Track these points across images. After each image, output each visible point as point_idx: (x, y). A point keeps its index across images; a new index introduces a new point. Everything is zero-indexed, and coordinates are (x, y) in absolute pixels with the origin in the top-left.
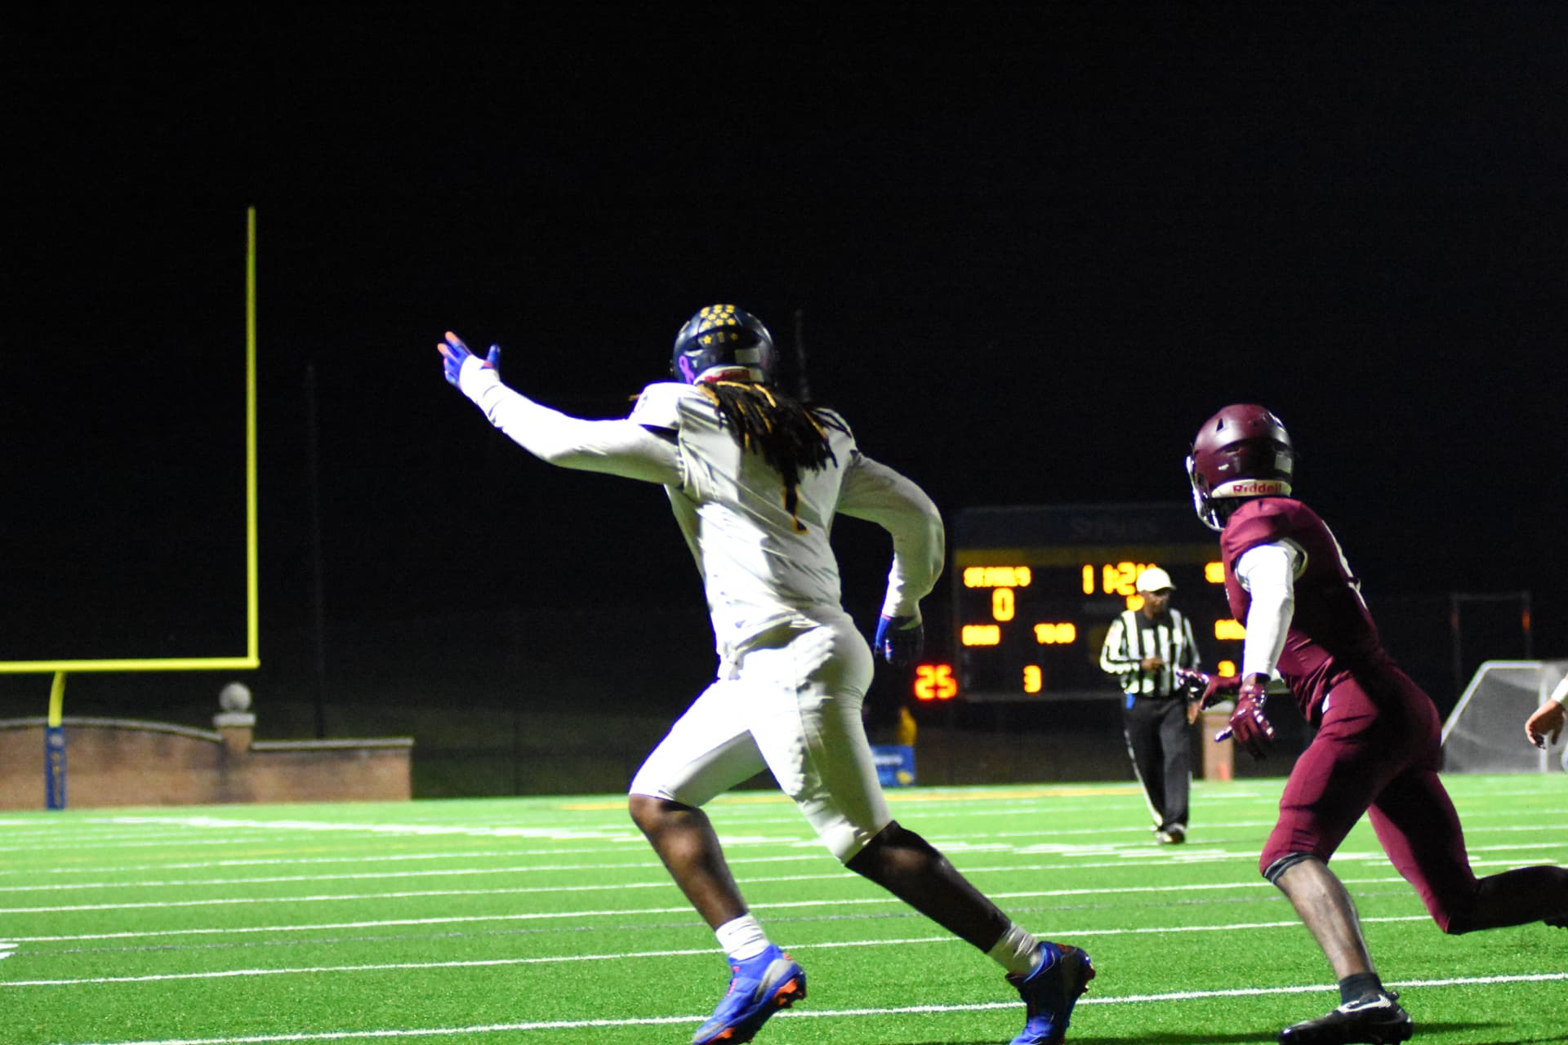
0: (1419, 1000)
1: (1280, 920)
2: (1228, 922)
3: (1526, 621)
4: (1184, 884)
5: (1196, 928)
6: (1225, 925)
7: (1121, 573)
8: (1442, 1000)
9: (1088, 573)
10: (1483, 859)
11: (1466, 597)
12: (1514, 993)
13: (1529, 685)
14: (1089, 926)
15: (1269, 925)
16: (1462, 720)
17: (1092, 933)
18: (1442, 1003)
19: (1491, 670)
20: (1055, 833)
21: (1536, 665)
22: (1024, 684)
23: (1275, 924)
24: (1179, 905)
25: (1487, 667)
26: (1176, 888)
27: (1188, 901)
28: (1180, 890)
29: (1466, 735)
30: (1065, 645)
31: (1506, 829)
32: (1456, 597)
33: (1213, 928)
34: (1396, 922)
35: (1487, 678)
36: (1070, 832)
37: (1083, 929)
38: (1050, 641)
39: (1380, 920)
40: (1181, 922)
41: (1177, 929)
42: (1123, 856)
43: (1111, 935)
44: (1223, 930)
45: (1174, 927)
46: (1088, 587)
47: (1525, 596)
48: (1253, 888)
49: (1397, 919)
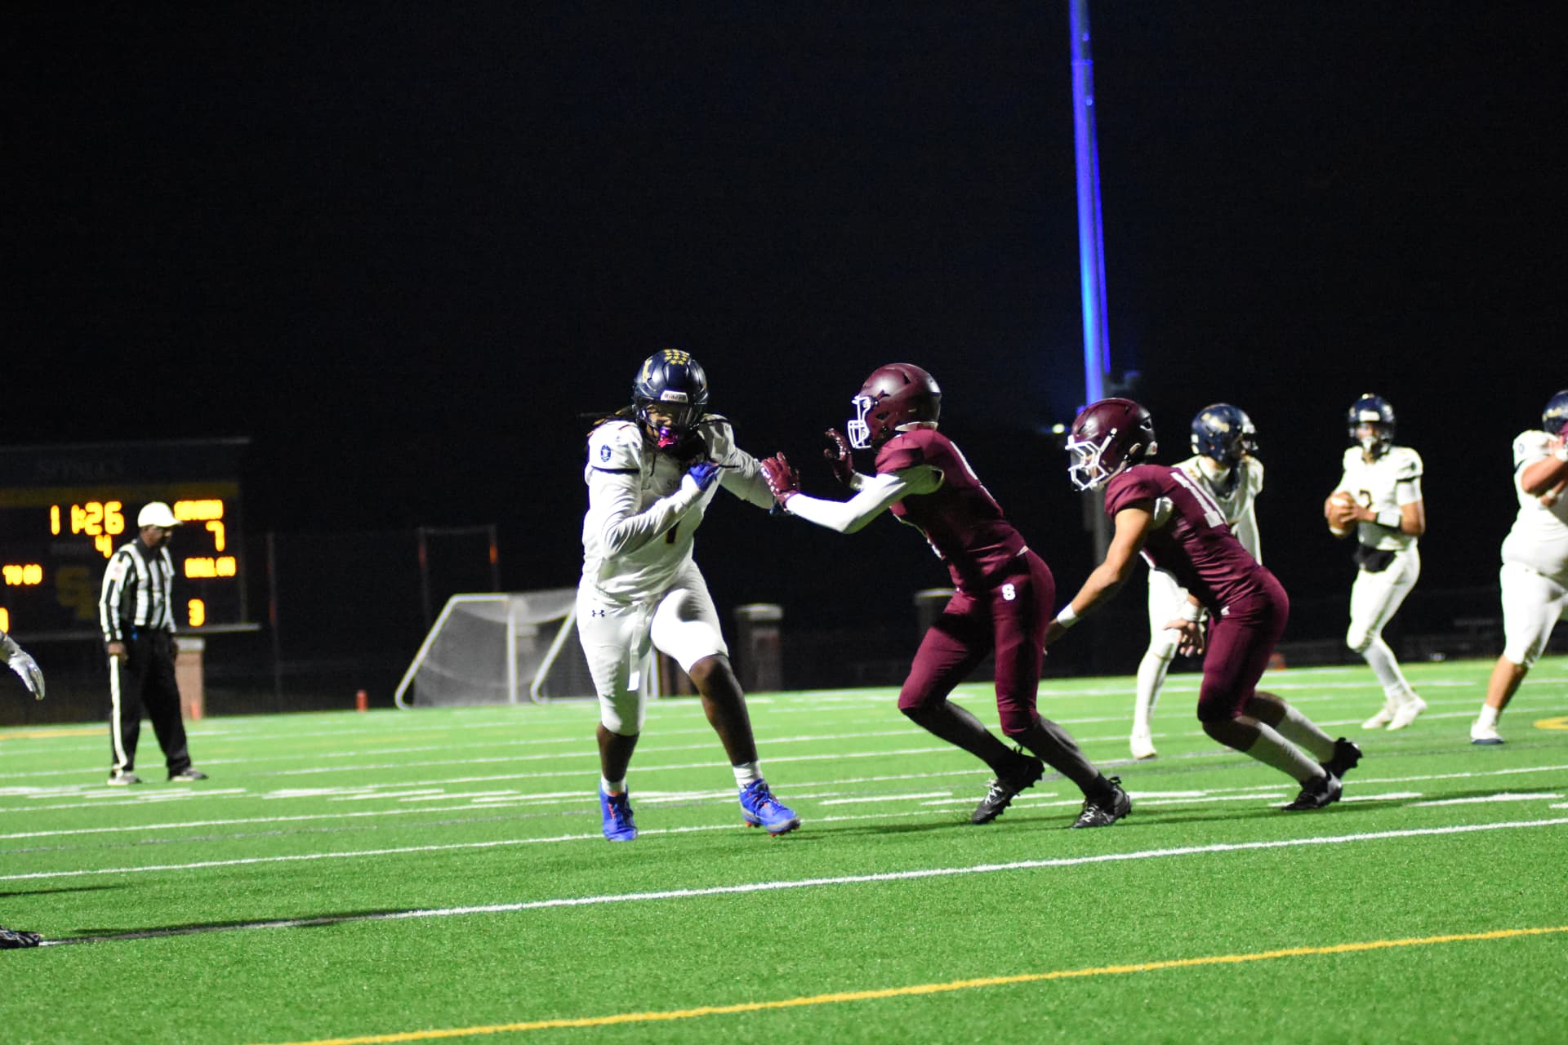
0: (378, 935)
1: (243, 857)
2: (190, 861)
3: (493, 554)
4: (149, 823)
5: (159, 868)
6: (188, 863)
7: (88, 513)
8: (401, 933)
9: (55, 513)
10: (448, 792)
11: (431, 531)
12: (472, 924)
13: (496, 617)
14: (52, 869)
15: (231, 862)
16: (431, 653)
17: (54, 874)
18: (400, 937)
19: (459, 604)
20: (22, 775)
21: (503, 598)
23: (238, 861)
24: (142, 844)
25: (455, 600)
26: (140, 828)
27: (151, 841)
28: (144, 830)
29: (436, 669)
30: (32, 586)
31: (471, 761)
32: (421, 530)
33: (176, 867)
34: (357, 857)
35: (455, 612)
36: (37, 774)
37: (44, 871)
38: (17, 582)
39: (342, 854)
40: (143, 861)
41: (140, 869)
42: (89, 797)
43: (72, 876)
44: (185, 869)
45: (137, 867)
46: (56, 528)
47: (492, 529)
48: (218, 825)
49: (359, 853)
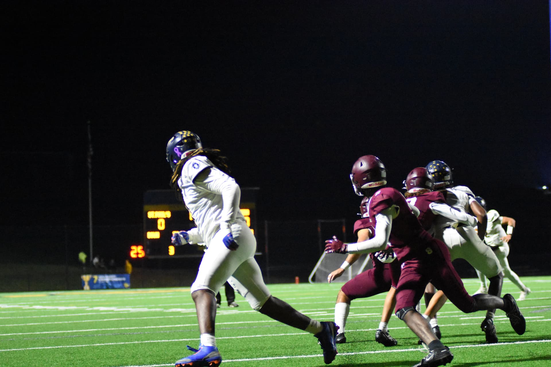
0: (305, 363)
1: (256, 334)
2: (238, 335)
3: (344, 229)
4: (224, 322)
5: (227, 338)
6: (237, 336)
8: (313, 362)
10: (328, 313)
11: (323, 221)
14: (189, 337)
15: (253, 336)
16: (322, 264)
17: (191, 339)
18: (312, 363)
20: (179, 304)
22: (168, 252)
23: (255, 336)
24: (221, 330)
26: (220, 324)
27: (225, 328)
28: (222, 324)
29: (323, 269)
32: (320, 221)
33: (233, 338)
34: (297, 335)
36: (184, 304)
37: (187, 338)
39: (291, 334)
40: (222, 335)
41: (220, 338)
43: (197, 340)
44: (236, 338)
45: (220, 337)
47: (344, 220)
48: (248, 323)
49: (297, 334)
